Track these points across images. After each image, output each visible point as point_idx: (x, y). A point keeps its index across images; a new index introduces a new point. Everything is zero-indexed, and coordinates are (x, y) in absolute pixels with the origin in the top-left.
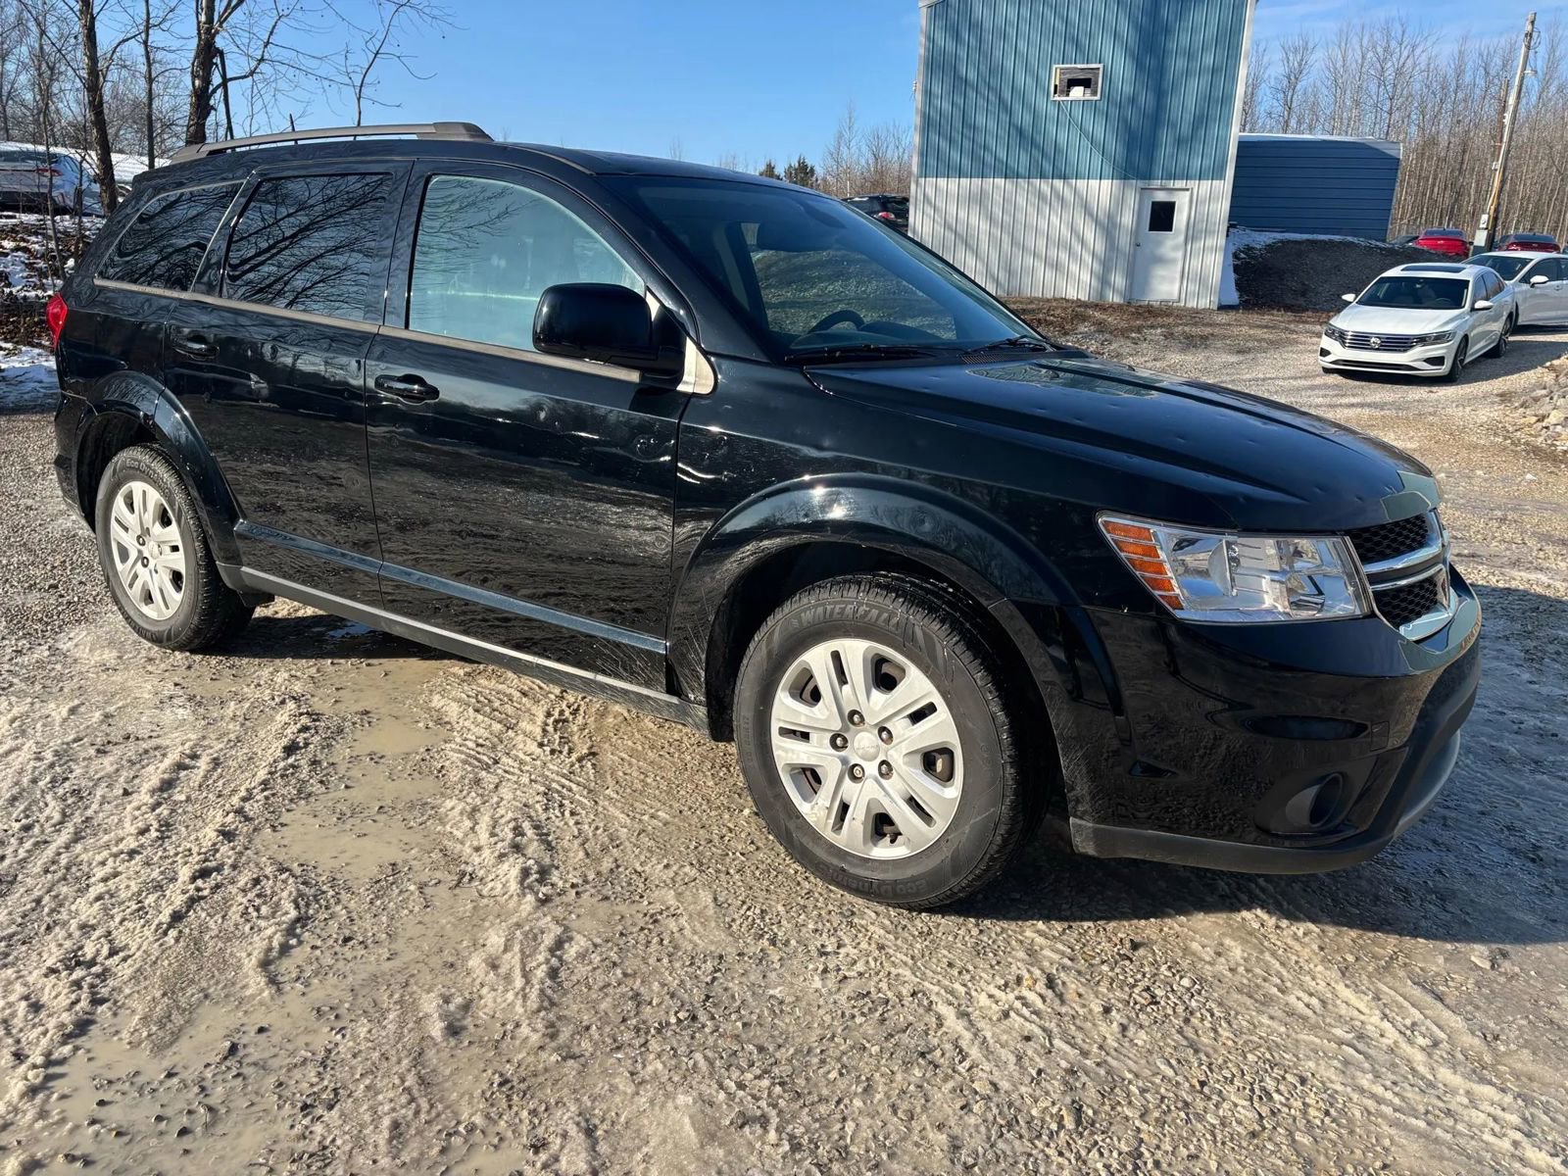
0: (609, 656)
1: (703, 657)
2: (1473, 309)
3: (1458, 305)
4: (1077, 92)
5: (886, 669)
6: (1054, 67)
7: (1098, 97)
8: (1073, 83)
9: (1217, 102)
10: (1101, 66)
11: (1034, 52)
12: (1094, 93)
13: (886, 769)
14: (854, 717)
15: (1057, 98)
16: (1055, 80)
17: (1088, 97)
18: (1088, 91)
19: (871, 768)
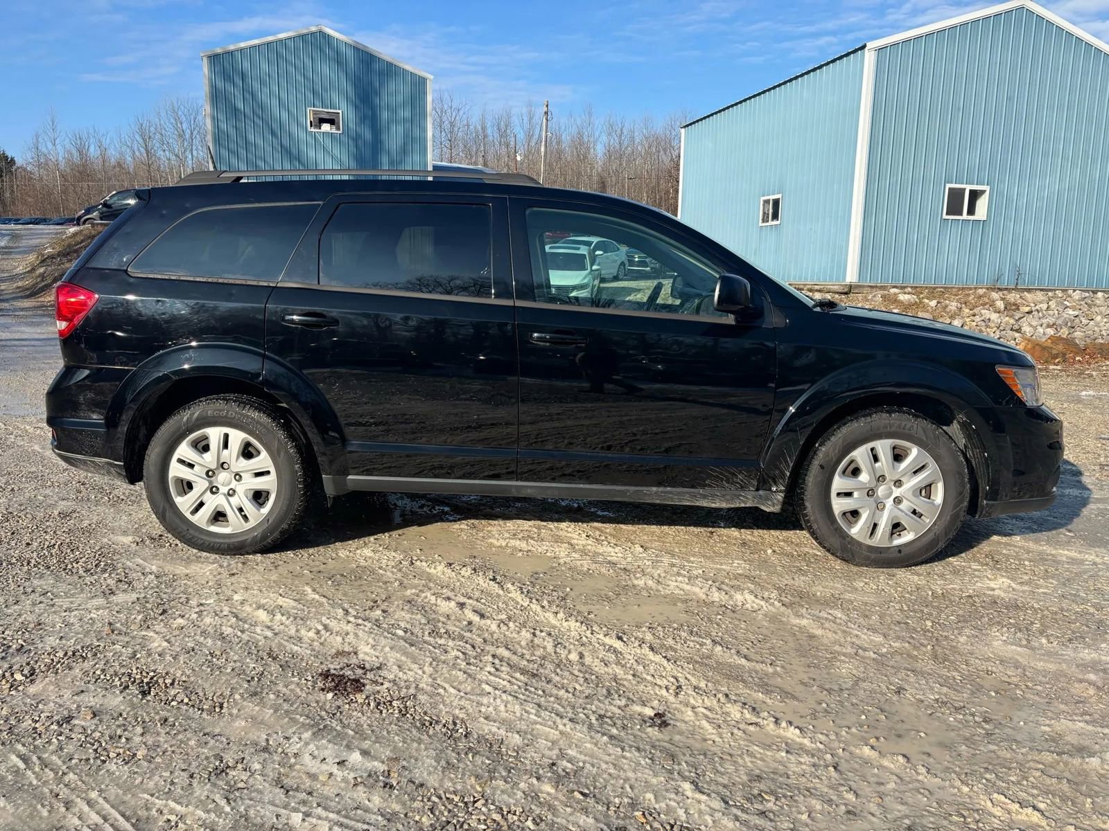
0: (717, 477)
1: (791, 465)
2: (592, 270)
3: (584, 268)
4: (326, 127)
5: (897, 451)
6: (308, 109)
7: (341, 132)
8: (322, 121)
9: (415, 141)
10: (340, 111)
11: (292, 98)
12: (338, 128)
13: (898, 501)
14: (881, 479)
15: (313, 130)
16: (310, 117)
17: (334, 131)
18: (334, 127)
19: (889, 503)
